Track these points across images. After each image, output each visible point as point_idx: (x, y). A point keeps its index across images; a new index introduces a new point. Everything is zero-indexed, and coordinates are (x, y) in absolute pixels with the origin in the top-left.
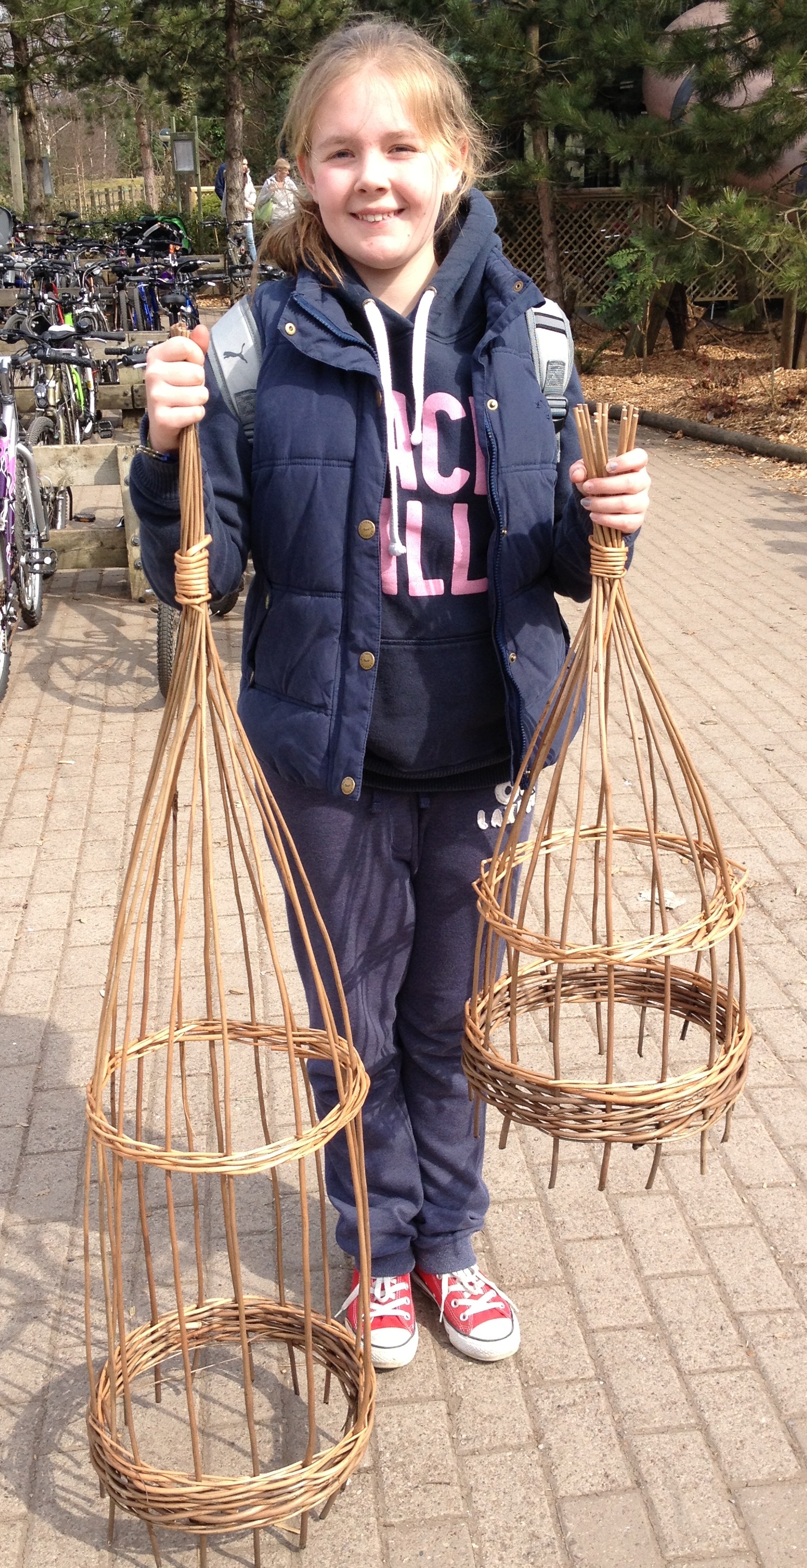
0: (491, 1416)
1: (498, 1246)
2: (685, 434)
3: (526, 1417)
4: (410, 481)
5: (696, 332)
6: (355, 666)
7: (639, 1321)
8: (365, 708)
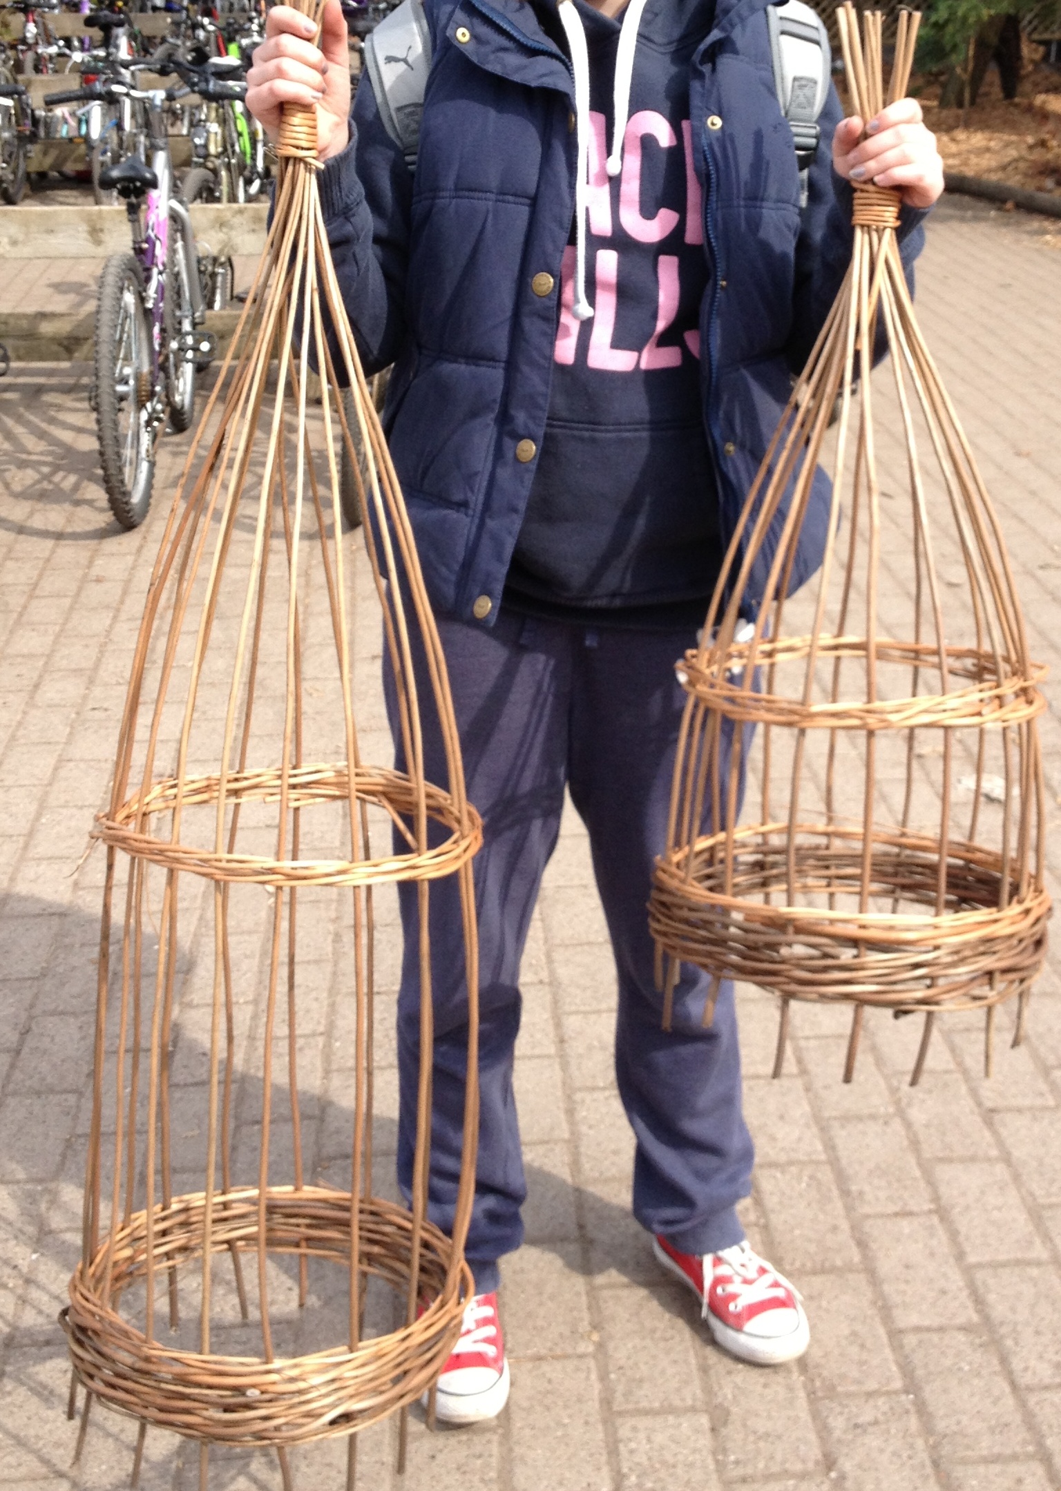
0: (767, 1435)
1: (776, 1220)
2: (1019, 206)
3: (812, 1437)
4: (603, 225)
5: (1032, 78)
6: (510, 455)
7: (961, 1320)
8: (514, 510)
